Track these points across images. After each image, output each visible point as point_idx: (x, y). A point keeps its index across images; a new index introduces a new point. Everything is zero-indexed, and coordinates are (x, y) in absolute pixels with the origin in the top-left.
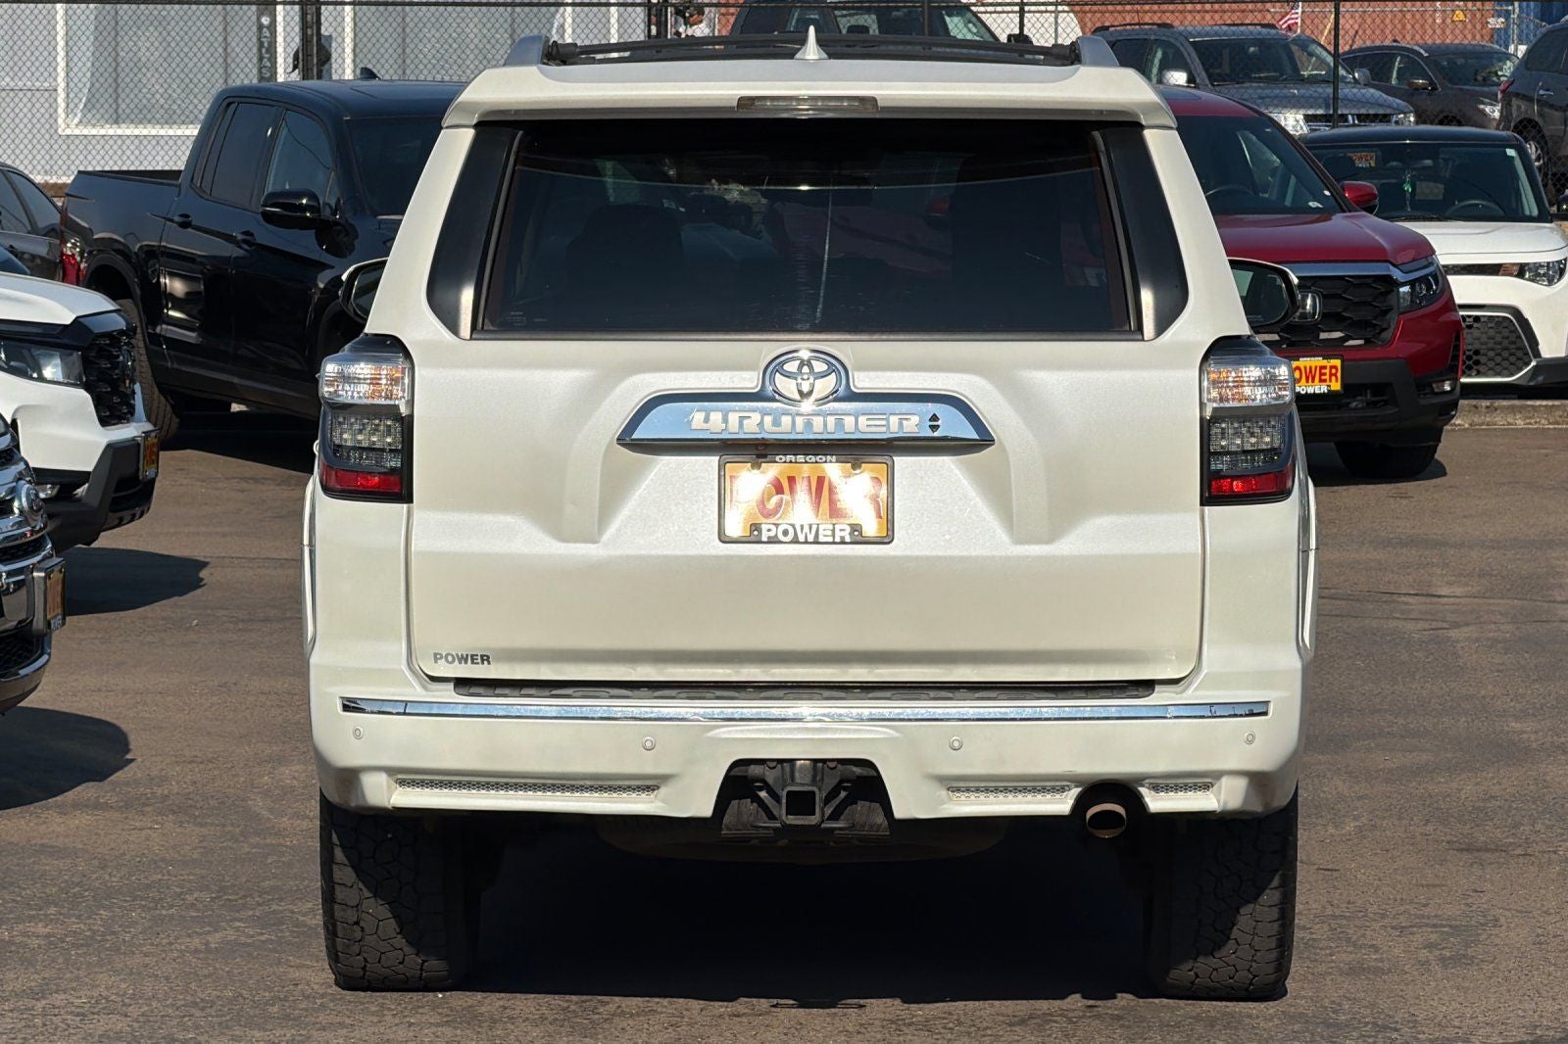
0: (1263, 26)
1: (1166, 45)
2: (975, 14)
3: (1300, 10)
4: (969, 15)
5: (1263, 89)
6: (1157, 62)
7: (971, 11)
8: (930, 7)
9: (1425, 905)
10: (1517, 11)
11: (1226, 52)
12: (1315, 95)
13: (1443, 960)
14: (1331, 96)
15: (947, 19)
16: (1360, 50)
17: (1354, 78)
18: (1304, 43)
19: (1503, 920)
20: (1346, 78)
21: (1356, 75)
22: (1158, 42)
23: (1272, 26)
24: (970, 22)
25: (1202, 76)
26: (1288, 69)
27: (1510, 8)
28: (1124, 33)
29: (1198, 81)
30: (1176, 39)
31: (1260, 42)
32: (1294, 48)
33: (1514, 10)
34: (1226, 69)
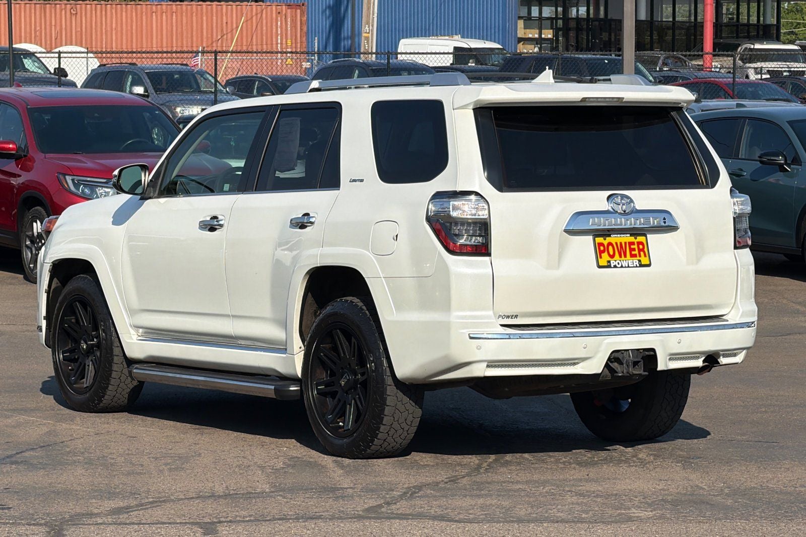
0: (182, 64)
1: (134, 74)
2: (38, 58)
3: (200, 57)
4: (34, 58)
5: (180, 95)
6: (129, 83)
7: (36, 57)
8: (13, 54)
9: (171, 449)
10: (316, 58)
11: (164, 78)
12: (206, 99)
13: (170, 470)
14: (214, 99)
15: (23, 60)
16: (240, 77)
17: (226, 91)
18: (202, 73)
19: (203, 455)
20: (223, 91)
21: (228, 89)
22: (129, 72)
23: (186, 65)
24: (35, 61)
25: (151, 90)
26: (195, 87)
27: (313, 58)
28: (111, 68)
29: (149, 91)
30: (137, 71)
31: (180, 73)
32: (198, 77)
33: (315, 59)
34: (164, 85)
